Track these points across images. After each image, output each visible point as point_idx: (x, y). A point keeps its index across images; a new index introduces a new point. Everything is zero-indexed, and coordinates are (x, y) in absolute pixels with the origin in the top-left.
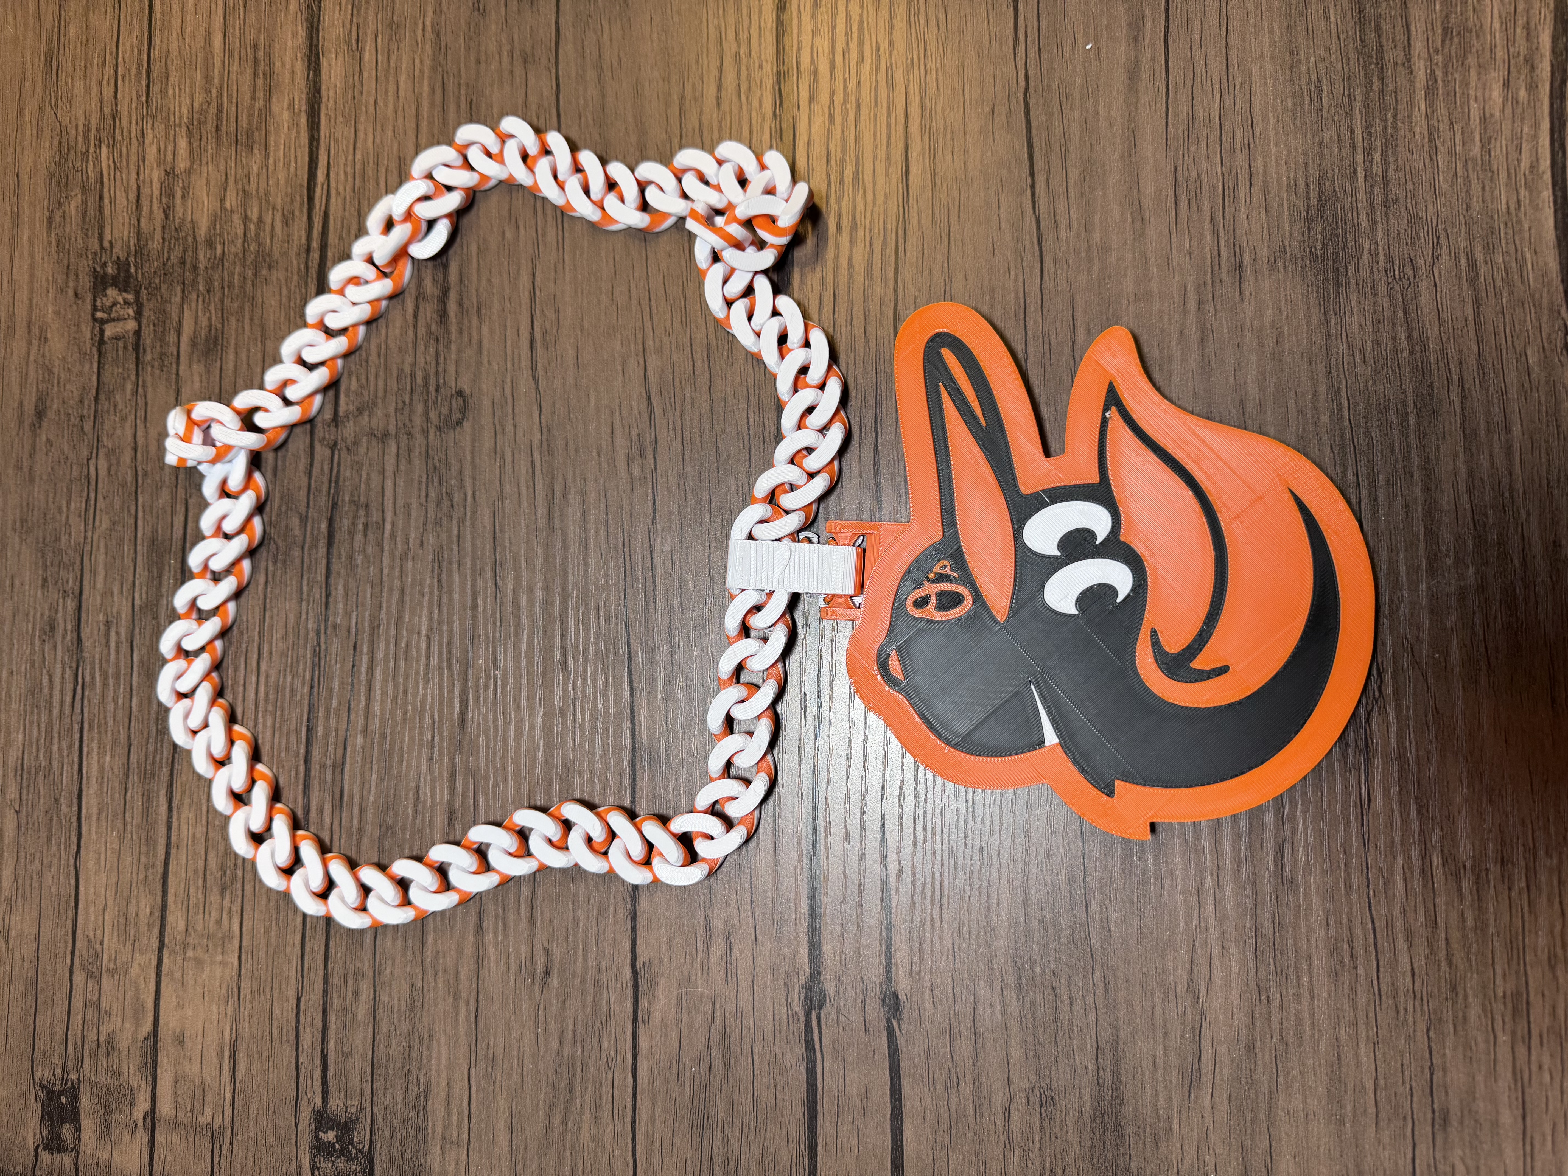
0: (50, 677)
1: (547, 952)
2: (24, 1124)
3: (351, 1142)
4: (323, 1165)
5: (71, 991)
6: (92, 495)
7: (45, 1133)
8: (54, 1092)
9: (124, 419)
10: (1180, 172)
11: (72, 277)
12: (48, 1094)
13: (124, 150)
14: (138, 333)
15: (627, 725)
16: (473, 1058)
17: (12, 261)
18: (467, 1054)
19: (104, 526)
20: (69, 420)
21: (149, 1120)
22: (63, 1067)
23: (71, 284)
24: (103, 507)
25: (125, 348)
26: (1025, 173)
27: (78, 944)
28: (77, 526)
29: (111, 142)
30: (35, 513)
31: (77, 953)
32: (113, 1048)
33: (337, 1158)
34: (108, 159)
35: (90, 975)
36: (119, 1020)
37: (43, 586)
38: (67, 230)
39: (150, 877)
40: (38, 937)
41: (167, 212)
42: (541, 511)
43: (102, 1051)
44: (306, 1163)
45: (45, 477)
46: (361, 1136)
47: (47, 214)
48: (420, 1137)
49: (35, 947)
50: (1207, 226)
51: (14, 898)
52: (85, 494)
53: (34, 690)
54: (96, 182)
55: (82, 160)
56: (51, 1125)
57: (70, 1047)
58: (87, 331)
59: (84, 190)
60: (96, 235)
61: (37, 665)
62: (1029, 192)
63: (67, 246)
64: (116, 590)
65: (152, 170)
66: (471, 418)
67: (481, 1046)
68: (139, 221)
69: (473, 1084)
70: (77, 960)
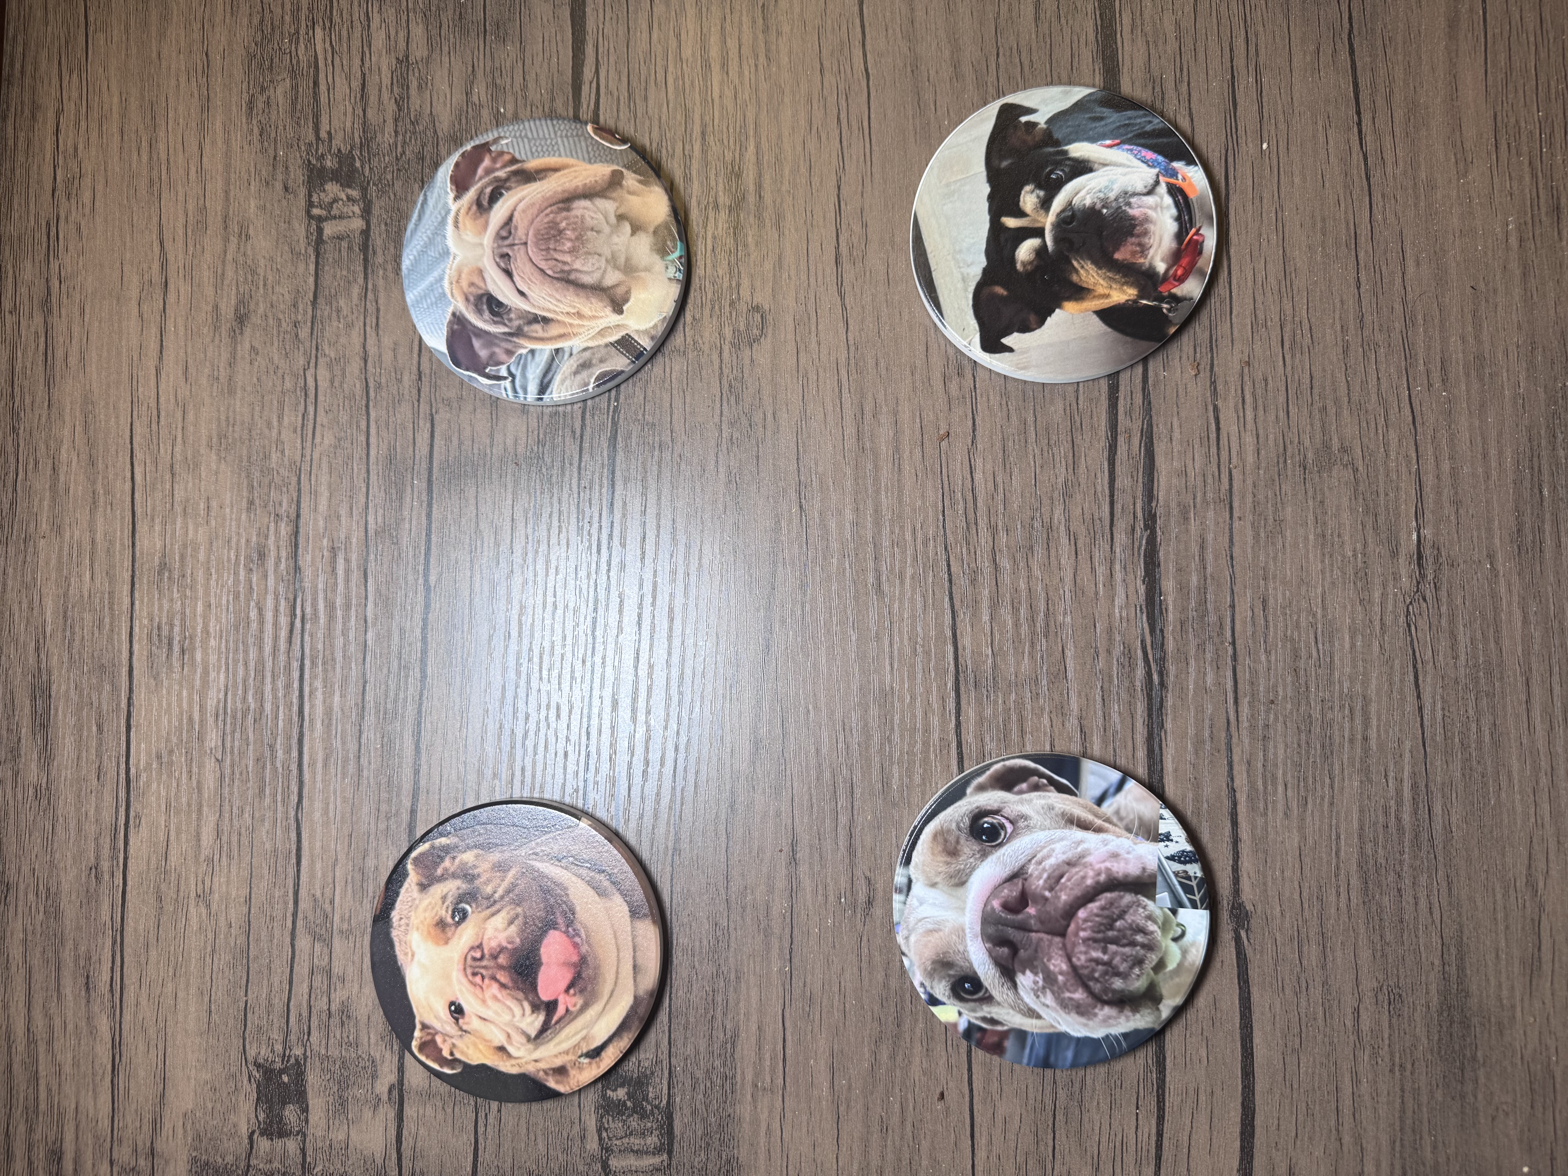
0: (260, 611)
1: (869, 881)
2: (235, 1109)
3: (646, 1098)
4: (612, 1125)
5: (293, 958)
6: (311, 409)
7: (262, 1116)
8: (272, 1071)
9: (350, 326)
10: (1499, 118)
11: (280, 169)
12: (265, 1073)
13: (344, 33)
14: (366, 233)
15: (950, 648)
16: (788, 997)
17: (201, 148)
18: (781, 994)
19: (326, 442)
20: (279, 326)
21: (395, 1093)
22: (285, 1042)
23: (280, 177)
24: (325, 421)
25: (350, 248)
26: (1352, 112)
27: (302, 905)
28: (291, 442)
29: (328, 25)
30: (237, 428)
31: (300, 915)
32: (349, 1017)
33: (629, 1116)
34: (324, 41)
35: (316, 937)
36: (356, 986)
37: (249, 510)
38: (273, 118)
39: (393, 827)
40: (249, 900)
41: (400, 103)
42: (851, 430)
43: (335, 1021)
44: (591, 1123)
45: (249, 389)
46: (658, 1089)
47: (245, 96)
48: (728, 1087)
49: (245, 910)
50: (1527, 169)
51: (216, 857)
52: (301, 408)
53: (241, 623)
54: (309, 67)
55: (291, 42)
56: (271, 1109)
57: (292, 1019)
58: (300, 229)
59: (294, 73)
60: (311, 124)
61: (242, 596)
62: (1356, 130)
63: (273, 135)
64: (343, 511)
65: (380, 56)
66: (770, 335)
67: (797, 984)
68: (364, 111)
69: (787, 1024)
70: (300, 923)
